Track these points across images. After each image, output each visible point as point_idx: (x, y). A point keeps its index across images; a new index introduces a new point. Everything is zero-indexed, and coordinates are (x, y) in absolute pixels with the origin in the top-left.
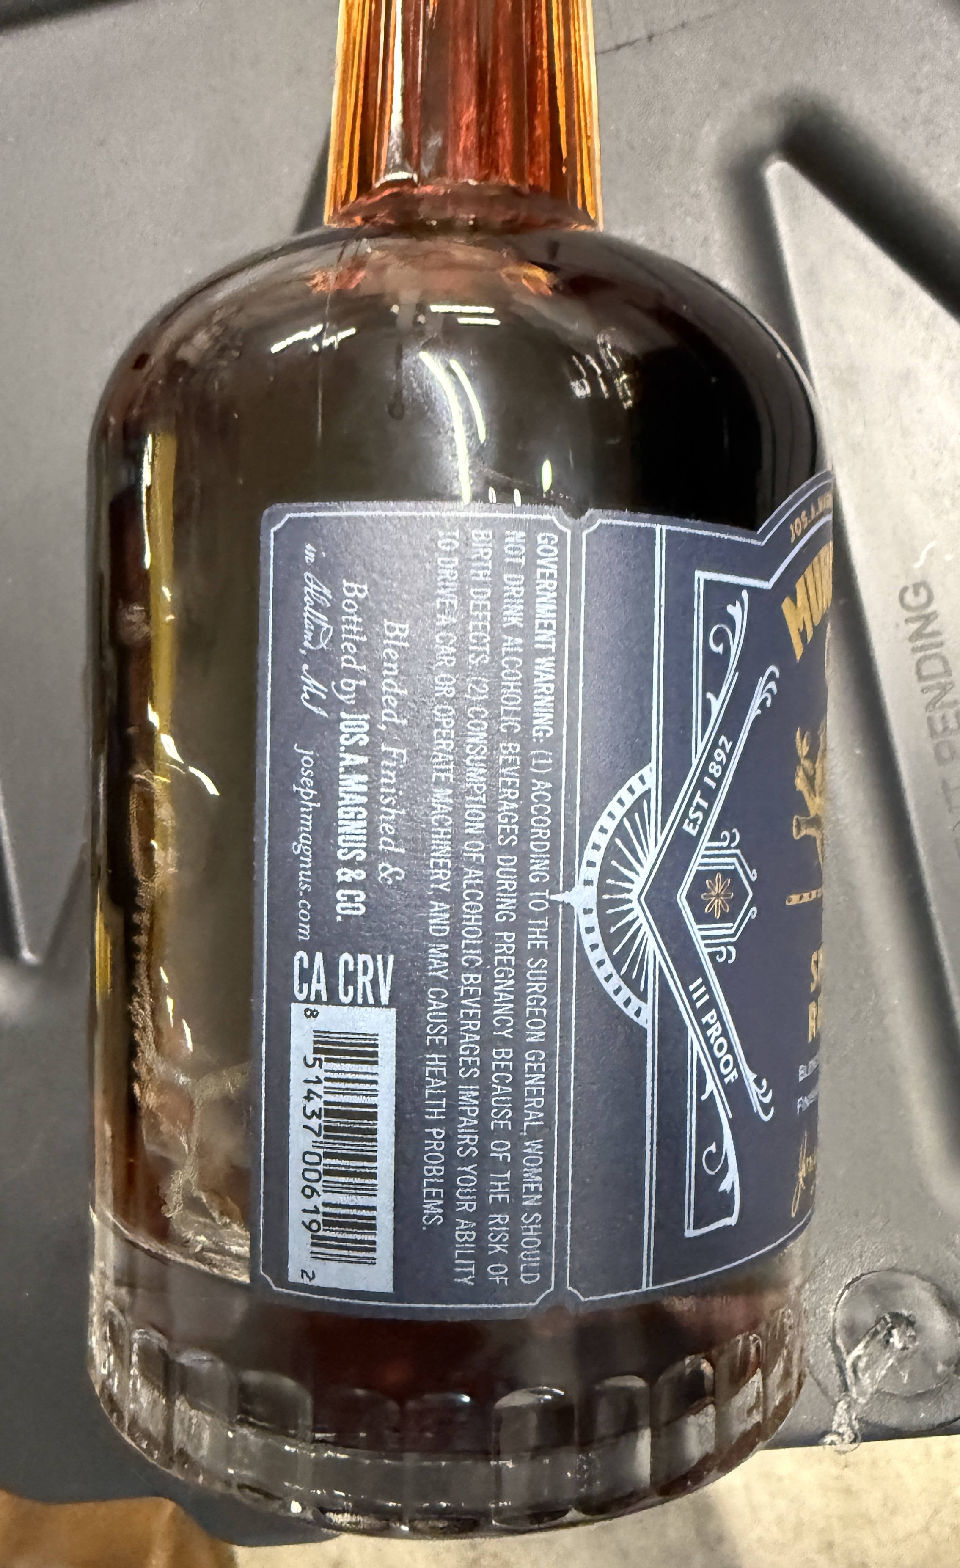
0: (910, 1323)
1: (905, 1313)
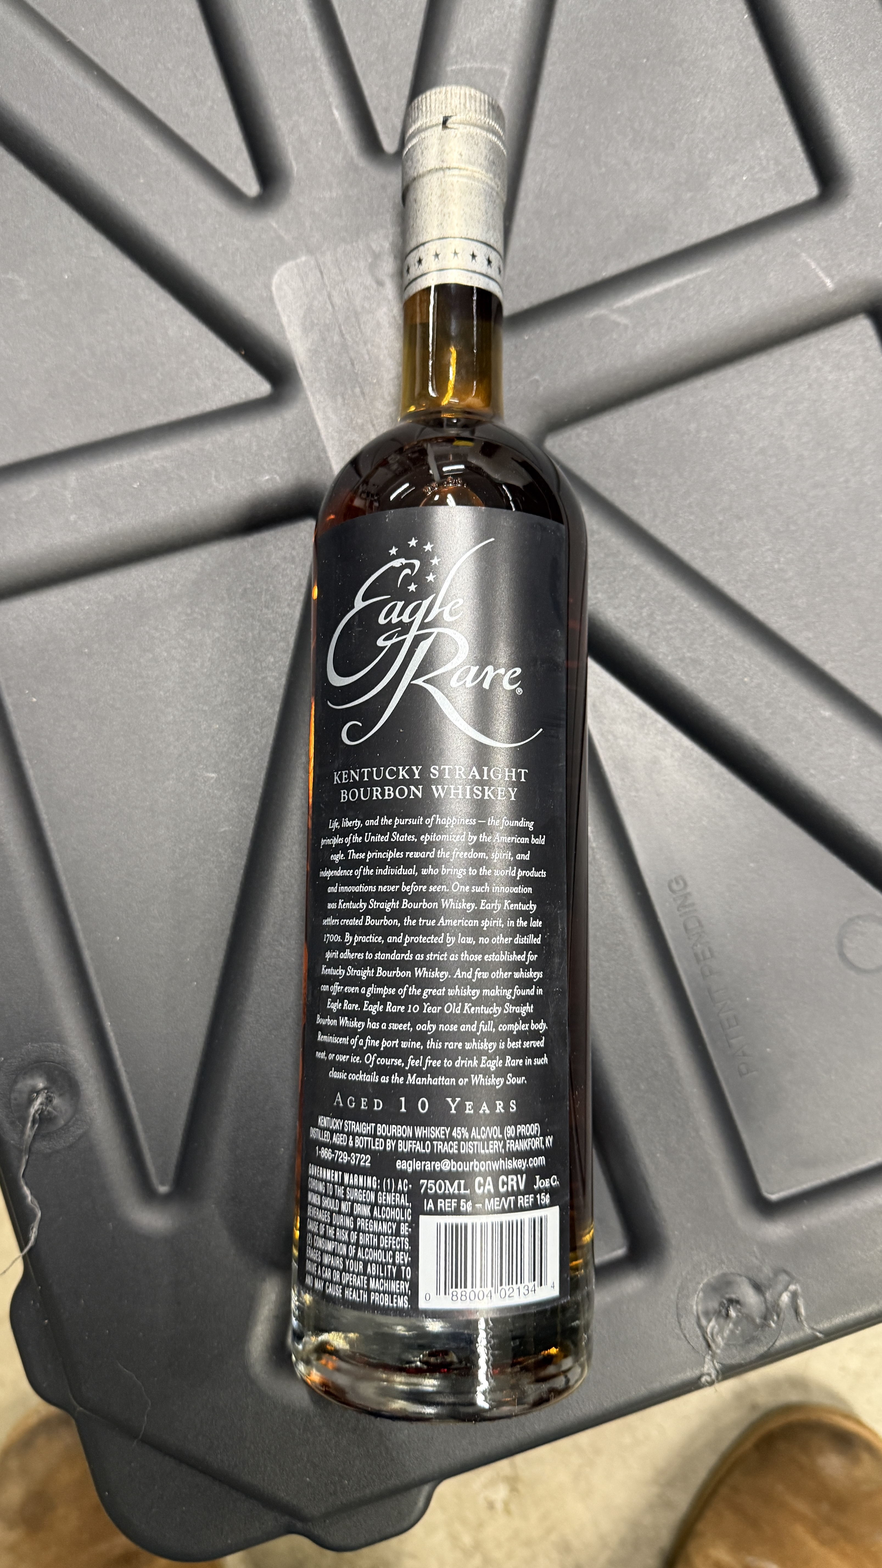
0: (738, 1302)
1: (734, 1296)
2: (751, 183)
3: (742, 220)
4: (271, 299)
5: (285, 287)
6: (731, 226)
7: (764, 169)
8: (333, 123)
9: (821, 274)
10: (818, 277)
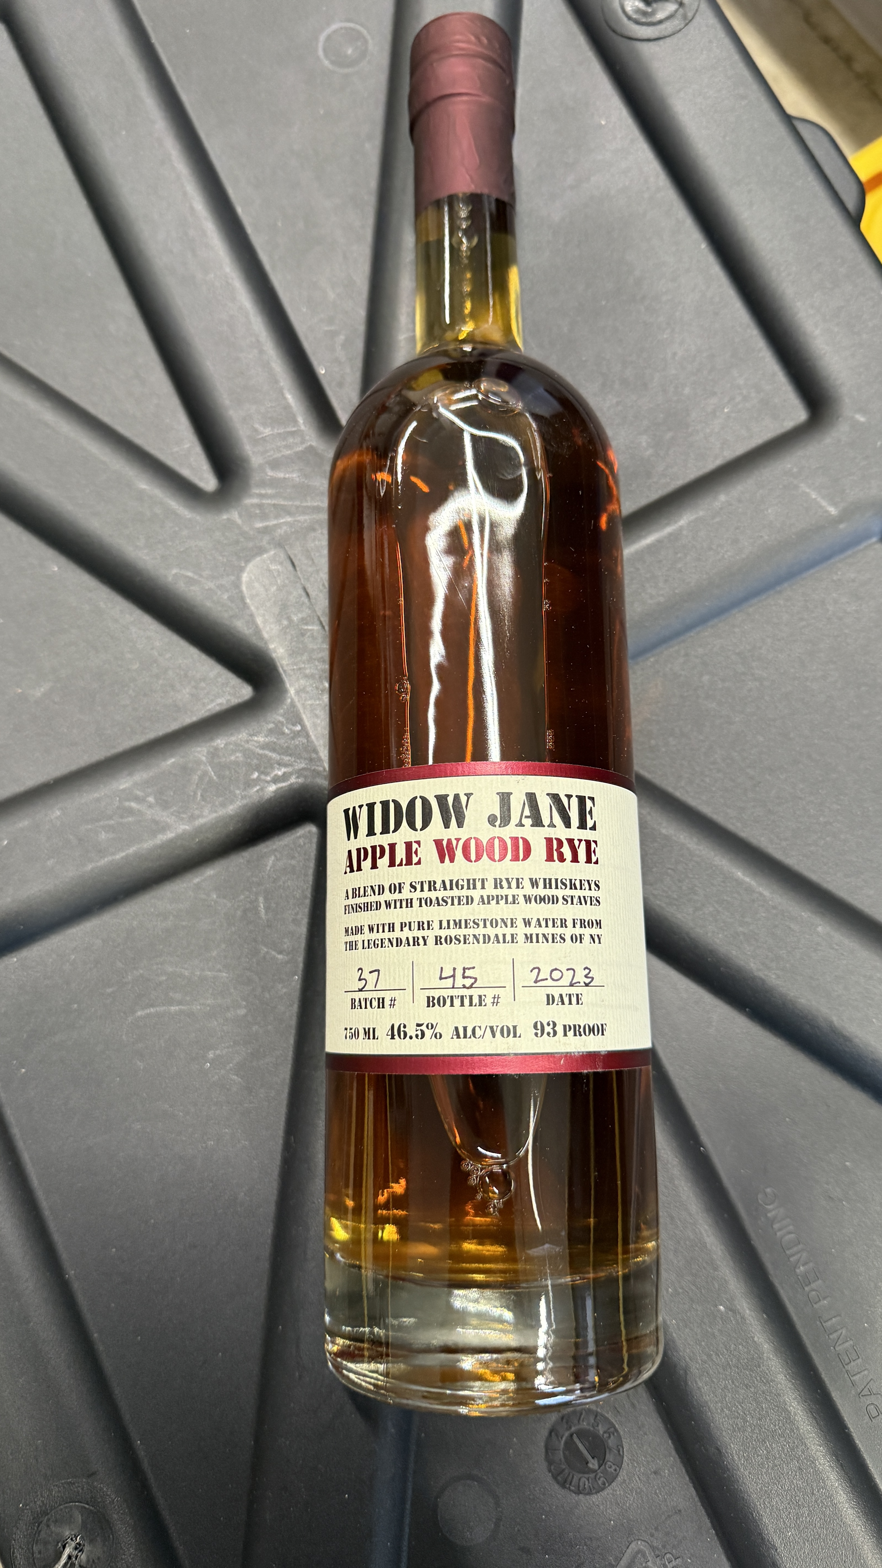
2: (733, 415)
3: (729, 454)
4: (242, 599)
5: (256, 585)
6: (719, 462)
7: (746, 398)
8: (287, 407)
9: (824, 503)
10: (821, 507)
